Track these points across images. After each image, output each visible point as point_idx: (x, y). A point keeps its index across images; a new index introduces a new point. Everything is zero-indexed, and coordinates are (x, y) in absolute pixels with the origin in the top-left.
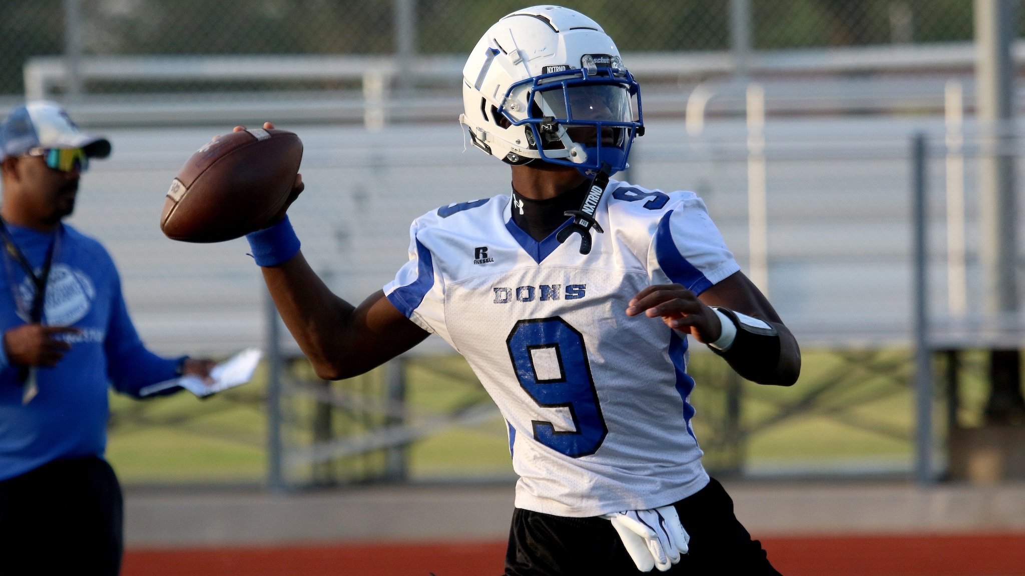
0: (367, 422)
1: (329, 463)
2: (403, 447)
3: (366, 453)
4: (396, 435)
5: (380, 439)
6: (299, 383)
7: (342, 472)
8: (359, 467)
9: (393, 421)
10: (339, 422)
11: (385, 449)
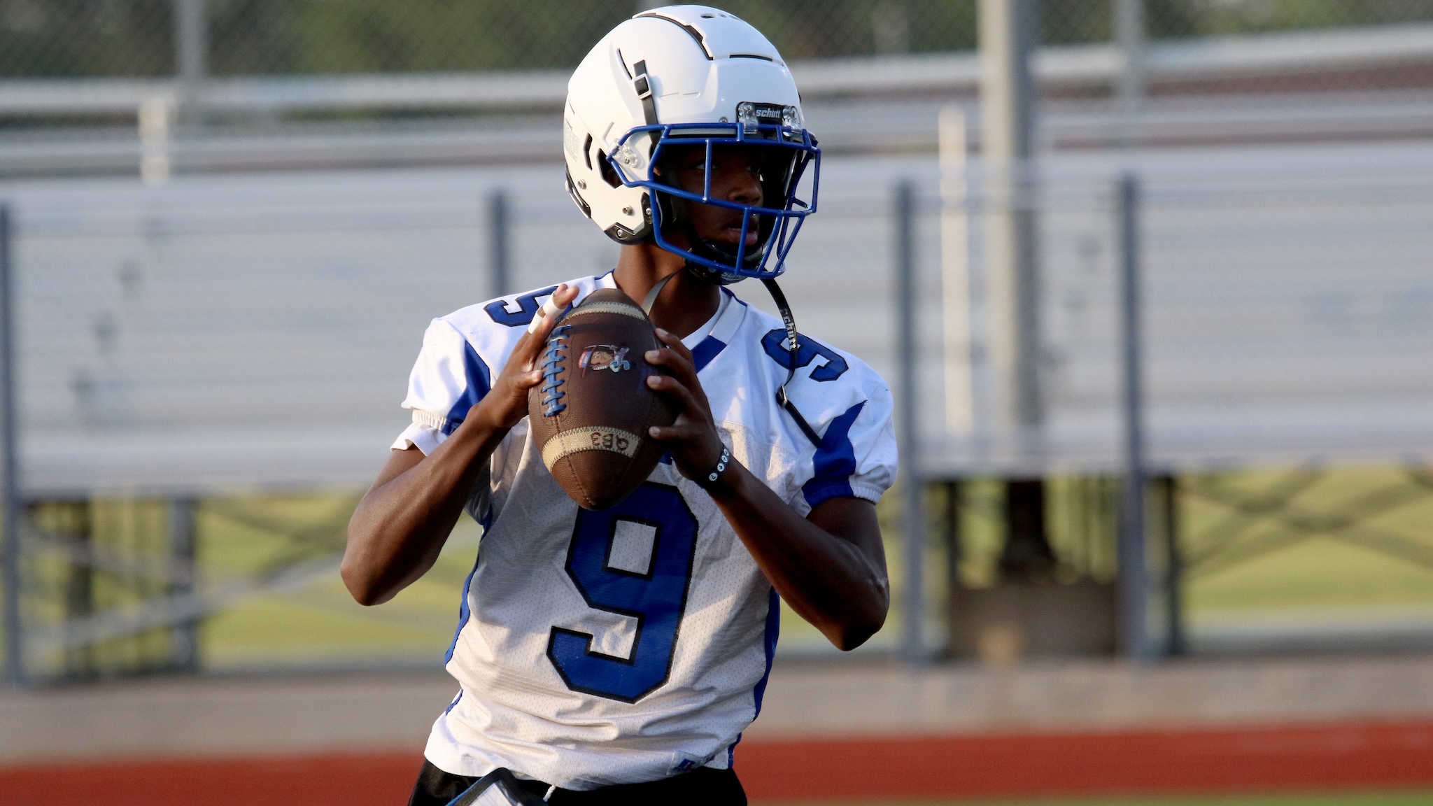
0: (142, 590)
1: (88, 649)
2: (192, 625)
3: (141, 634)
4: (184, 607)
5: (161, 612)
6: (45, 537)
7: (105, 658)
8: (130, 653)
9: (176, 589)
10: (102, 589)
11: (169, 628)
